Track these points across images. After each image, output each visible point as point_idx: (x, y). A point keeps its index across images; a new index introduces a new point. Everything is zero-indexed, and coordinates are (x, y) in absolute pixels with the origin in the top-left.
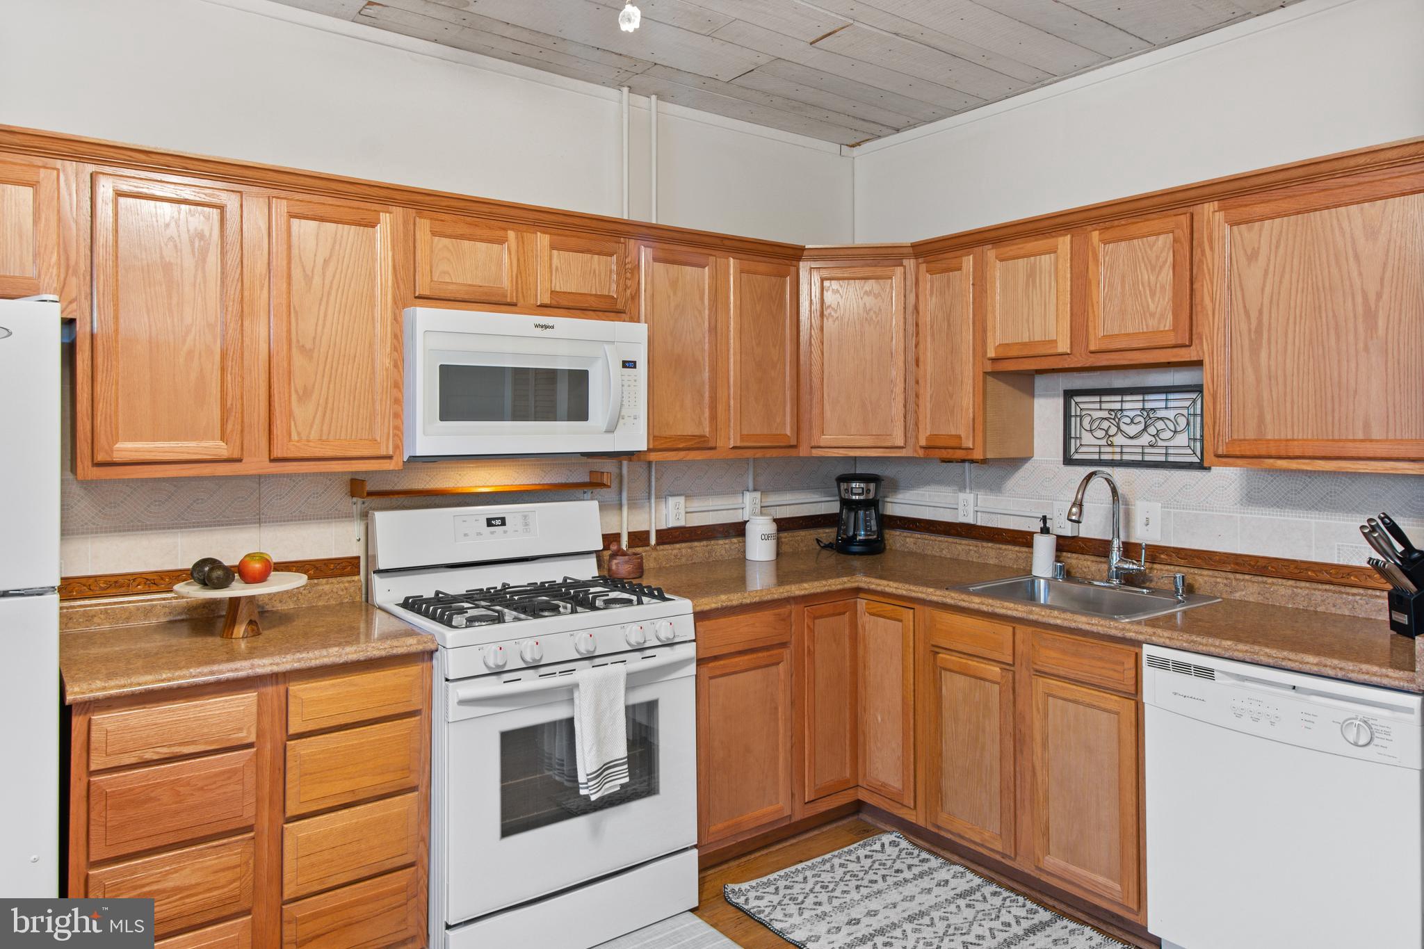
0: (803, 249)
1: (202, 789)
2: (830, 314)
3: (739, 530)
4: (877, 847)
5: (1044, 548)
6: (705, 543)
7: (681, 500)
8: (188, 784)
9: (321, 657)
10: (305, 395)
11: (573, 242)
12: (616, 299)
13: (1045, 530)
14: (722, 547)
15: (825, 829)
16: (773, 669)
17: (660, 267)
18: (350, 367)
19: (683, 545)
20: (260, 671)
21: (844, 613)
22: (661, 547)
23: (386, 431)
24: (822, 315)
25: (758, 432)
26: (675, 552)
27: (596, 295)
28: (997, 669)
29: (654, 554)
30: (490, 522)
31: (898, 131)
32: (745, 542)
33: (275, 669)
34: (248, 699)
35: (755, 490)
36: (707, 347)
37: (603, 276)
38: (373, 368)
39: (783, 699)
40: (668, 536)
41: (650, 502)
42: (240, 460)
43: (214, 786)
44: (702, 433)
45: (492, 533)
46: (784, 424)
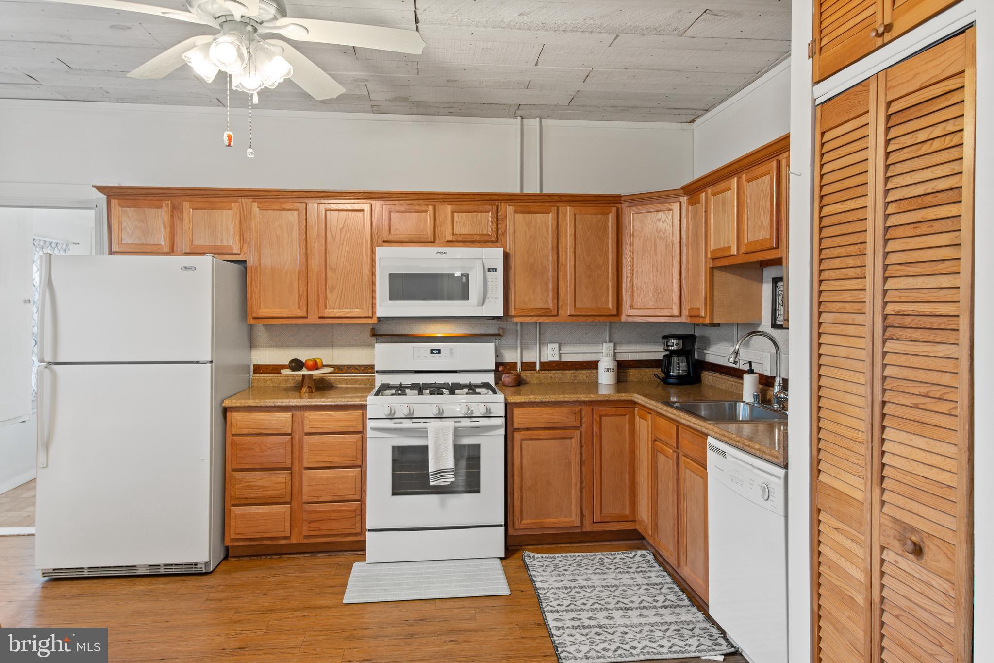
0: (620, 196)
1: (270, 448)
2: (637, 235)
3: (593, 366)
4: (631, 555)
5: (748, 383)
6: (573, 371)
7: (557, 345)
8: (265, 446)
9: (317, 402)
10: (333, 289)
11: (464, 208)
12: (491, 236)
13: (751, 371)
16: (568, 441)
17: (519, 216)
18: (352, 276)
19: (558, 371)
20: (291, 404)
21: (625, 415)
22: (543, 372)
23: (368, 305)
24: (633, 235)
25: (588, 306)
26: (551, 375)
27: (479, 234)
28: (671, 451)
29: (537, 375)
30: (432, 351)
31: (707, 110)
32: (598, 372)
33: (297, 404)
34: (287, 415)
35: (611, 342)
36: (551, 258)
37: (484, 223)
38: (362, 276)
39: (575, 460)
40: (547, 366)
41: (536, 346)
42: (306, 318)
43: (275, 448)
44: (548, 307)
45: (433, 357)
46: (608, 302)
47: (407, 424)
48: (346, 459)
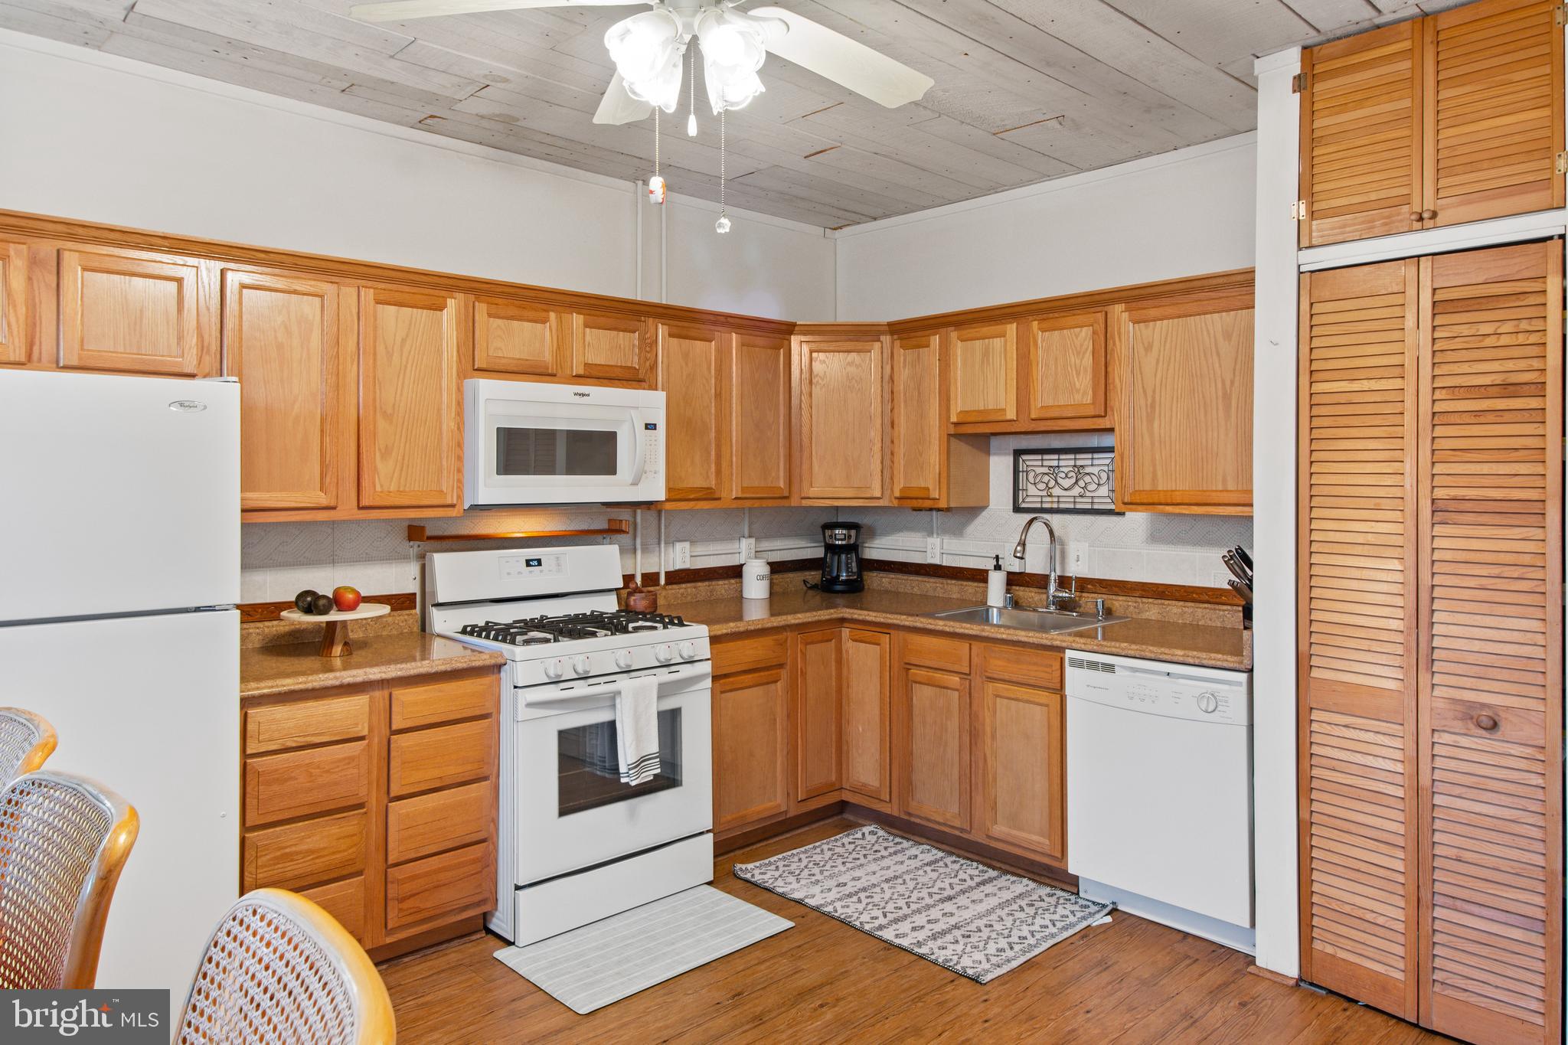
0: (794, 325)
1: (328, 771)
2: (818, 382)
3: (735, 572)
4: (859, 835)
5: (996, 583)
6: (707, 583)
7: (687, 545)
8: (319, 767)
9: (417, 667)
10: (386, 453)
11: (602, 321)
12: (638, 370)
13: (998, 567)
14: (722, 587)
15: (814, 826)
16: (773, 686)
17: (674, 341)
18: (422, 429)
19: (689, 585)
20: (373, 677)
21: (831, 640)
22: (670, 587)
23: (451, 483)
24: (811, 382)
25: (756, 484)
26: (682, 591)
27: (621, 367)
28: (957, 679)
29: (664, 593)
30: (528, 563)
31: (875, 219)
32: (742, 583)
33: (384, 676)
34: (361, 701)
35: (750, 537)
36: (713, 411)
37: (627, 349)
38: (441, 429)
39: (780, 712)
40: (677, 577)
41: (660, 547)
42: (334, 508)
43: (337, 770)
44: (709, 486)
45: (531, 572)
46: (778, 478)
47: (581, 689)
48: (469, 767)
